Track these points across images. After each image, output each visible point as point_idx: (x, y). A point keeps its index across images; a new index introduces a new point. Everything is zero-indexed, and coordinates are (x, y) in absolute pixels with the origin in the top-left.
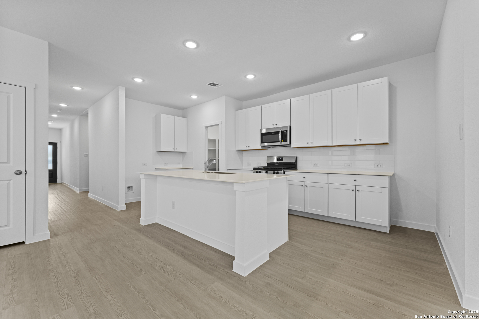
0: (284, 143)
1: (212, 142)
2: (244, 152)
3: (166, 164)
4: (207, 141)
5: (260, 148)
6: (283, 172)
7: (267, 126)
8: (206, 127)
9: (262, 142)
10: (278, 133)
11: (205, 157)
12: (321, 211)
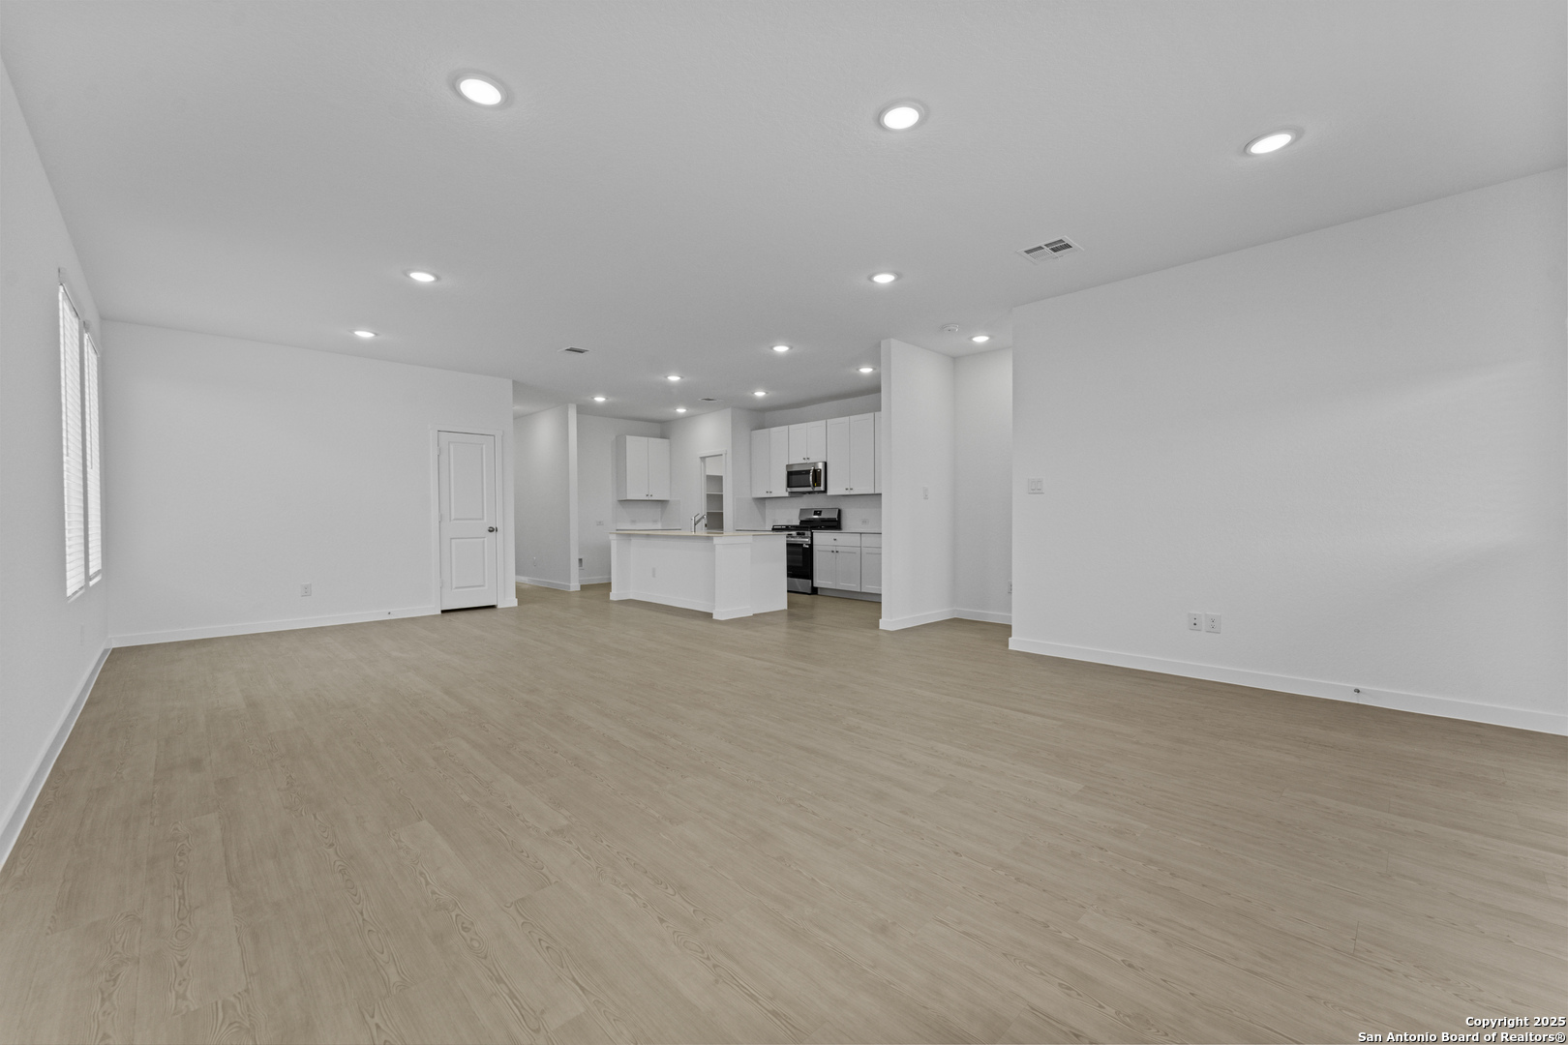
0: (816, 489)
1: (716, 481)
2: (767, 502)
3: (634, 522)
4: (704, 479)
5: (787, 494)
6: (809, 533)
7: (797, 459)
8: (703, 458)
9: (789, 486)
10: (808, 472)
11: (700, 507)
12: (854, 587)
